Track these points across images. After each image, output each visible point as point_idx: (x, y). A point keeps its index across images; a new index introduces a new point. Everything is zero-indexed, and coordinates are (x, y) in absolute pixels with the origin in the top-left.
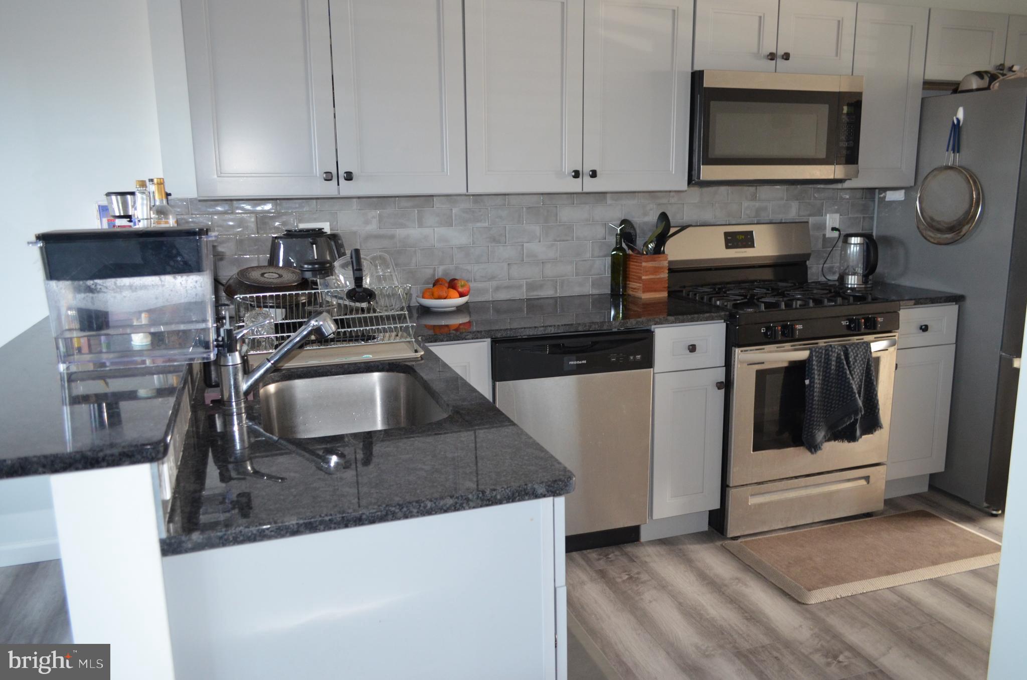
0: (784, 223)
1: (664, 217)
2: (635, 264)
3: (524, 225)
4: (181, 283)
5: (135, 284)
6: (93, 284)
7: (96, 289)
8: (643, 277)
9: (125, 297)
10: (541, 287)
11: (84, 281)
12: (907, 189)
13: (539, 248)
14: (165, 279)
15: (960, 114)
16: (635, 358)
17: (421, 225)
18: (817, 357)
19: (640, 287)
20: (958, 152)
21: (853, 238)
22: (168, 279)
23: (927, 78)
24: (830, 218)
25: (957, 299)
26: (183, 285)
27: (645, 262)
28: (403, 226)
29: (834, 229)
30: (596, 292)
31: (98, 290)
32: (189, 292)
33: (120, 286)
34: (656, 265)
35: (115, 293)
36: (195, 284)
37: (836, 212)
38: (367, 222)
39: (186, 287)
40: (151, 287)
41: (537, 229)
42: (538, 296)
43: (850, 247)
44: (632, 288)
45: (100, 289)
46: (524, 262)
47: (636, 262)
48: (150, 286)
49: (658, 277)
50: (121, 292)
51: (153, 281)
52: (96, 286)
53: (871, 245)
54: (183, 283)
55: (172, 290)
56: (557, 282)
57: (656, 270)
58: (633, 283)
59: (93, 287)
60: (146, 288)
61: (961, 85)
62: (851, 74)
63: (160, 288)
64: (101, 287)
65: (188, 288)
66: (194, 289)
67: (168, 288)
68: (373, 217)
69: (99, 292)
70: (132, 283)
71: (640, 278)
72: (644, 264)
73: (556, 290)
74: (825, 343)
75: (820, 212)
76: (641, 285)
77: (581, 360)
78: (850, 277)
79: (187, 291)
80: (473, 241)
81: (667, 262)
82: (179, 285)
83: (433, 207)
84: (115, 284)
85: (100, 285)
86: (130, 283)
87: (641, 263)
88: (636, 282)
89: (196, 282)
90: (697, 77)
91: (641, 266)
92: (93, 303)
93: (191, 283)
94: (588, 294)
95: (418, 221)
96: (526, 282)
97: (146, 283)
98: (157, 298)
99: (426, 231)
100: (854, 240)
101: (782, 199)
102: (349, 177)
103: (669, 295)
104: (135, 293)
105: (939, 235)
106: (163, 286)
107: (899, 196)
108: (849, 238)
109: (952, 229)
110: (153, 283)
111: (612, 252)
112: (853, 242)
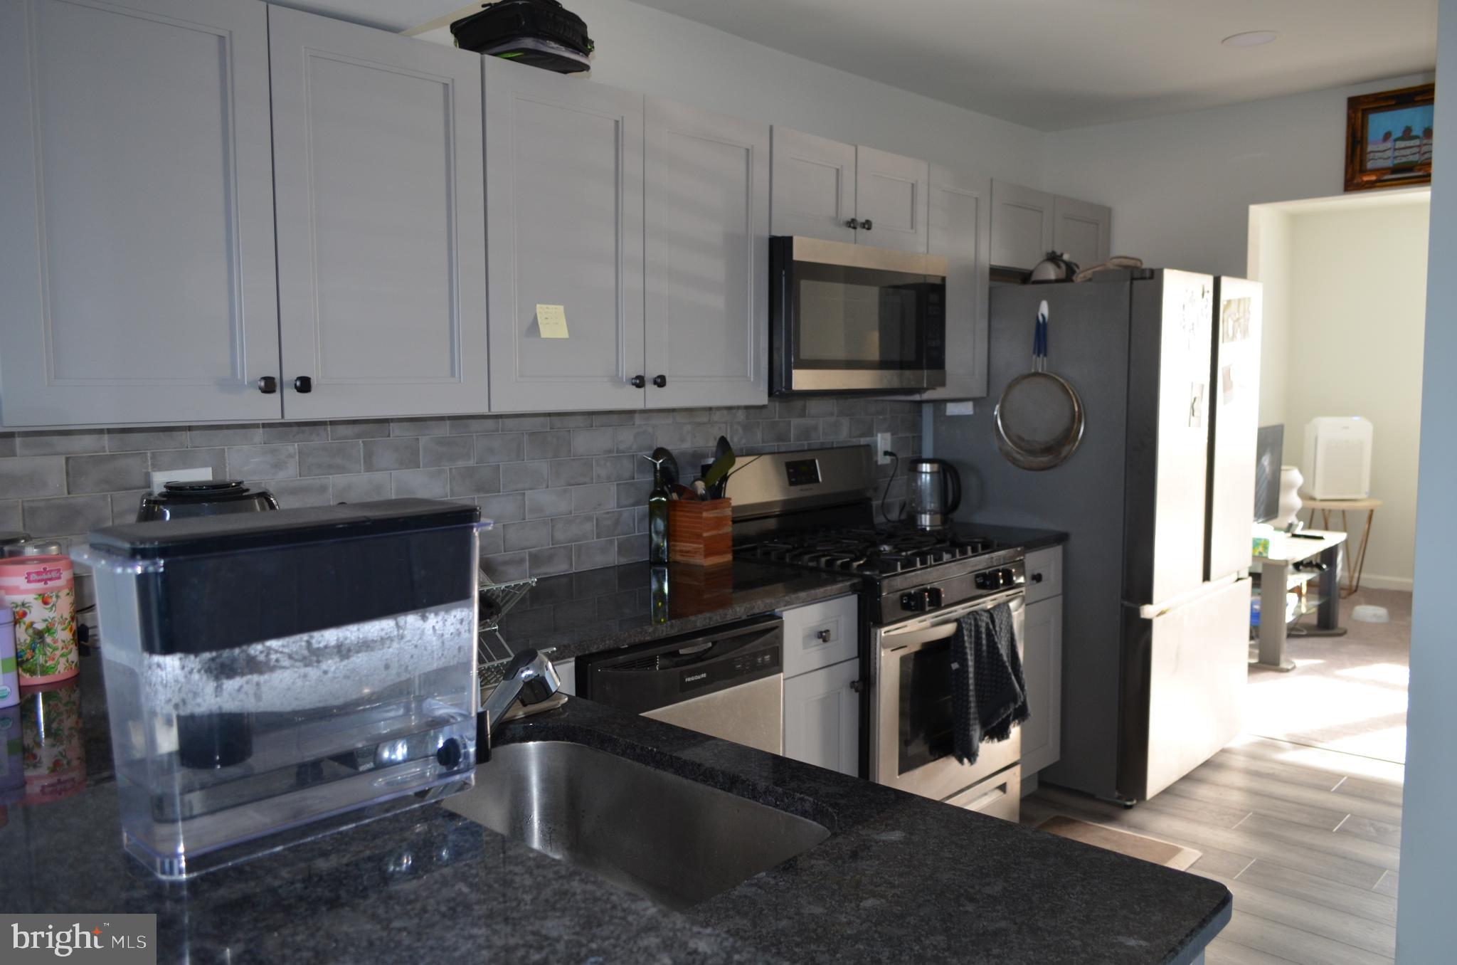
0: (837, 448)
1: (723, 442)
2: (688, 514)
3: (525, 461)
4: (434, 627)
5: (348, 641)
6: (261, 652)
7: (267, 663)
8: (705, 535)
9: (325, 672)
10: (550, 559)
11: (245, 647)
12: (976, 401)
13: (549, 499)
14: (406, 623)
15: (1044, 308)
16: (763, 660)
17: (369, 466)
18: (967, 630)
19: (700, 548)
20: (1045, 355)
21: (924, 465)
22: (411, 621)
23: (993, 263)
24: (882, 439)
25: (1061, 538)
26: (438, 632)
27: (707, 510)
28: (341, 469)
29: (886, 453)
30: (624, 561)
31: (272, 663)
32: (447, 644)
33: (319, 649)
34: (719, 515)
35: (306, 666)
36: (459, 626)
37: (886, 431)
38: (278, 466)
39: (442, 635)
40: (378, 644)
41: (543, 466)
42: (546, 574)
43: (921, 477)
44: (681, 551)
45: (277, 660)
46: (527, 520)
47: (688, 512)
48: (376, 641)
49: (721, 532)
50: (318, 662)
51: (382, 630)
52: (268, 655)
53: (948, 471)
54: (437, 628)
55: (416, 646)
56: (571, 549)
57: (719, 522)
58: (682, 544)
59: (262, 658)
60: (368, 646)
61: (1034, 273)
62: (926, 252)
63: (395, 645)
64: (278, 655)
65: (446, 636)
66: (456, 637)
67: (409, 641)
68: (291, 456)
69: (272, 669)
70: (341, 639)
71: (699, 536)
72: (705, 514)
73: (571, 565)
74: (964, 608)
75: (870, 432)
76: (702, 546)
77: (699, 674)
78: (923, 516)
79: (443, 643)
80: (451, 490)
81: (730, 509)
82: (431, 631)
83: (389, 436)
84: (309, 643)
85: (277, 652)
86: (338, 640)
87: (701, 513)
88: (687, 542)
89: (462, 621)
90: (780, 248)
91: (701, 518)
92: (258, 697)
93: (452, 624)
94: (613, 565)
95: (365, 462)
96: (530, 553)
97: (370, 636)
98: (387, 667)
99: (378, 477)
100: (926, 467)
101: (832, 414)
102: (304, 385)
103: (734, 558)
104: (345, 662)
105: (1031, 458)
106: (401, 637)
107: (967, 409)
108: (920, 465)
109: (1048, 450)
110: (383, 634)
111: (652, 497)
112: (924, 470)
